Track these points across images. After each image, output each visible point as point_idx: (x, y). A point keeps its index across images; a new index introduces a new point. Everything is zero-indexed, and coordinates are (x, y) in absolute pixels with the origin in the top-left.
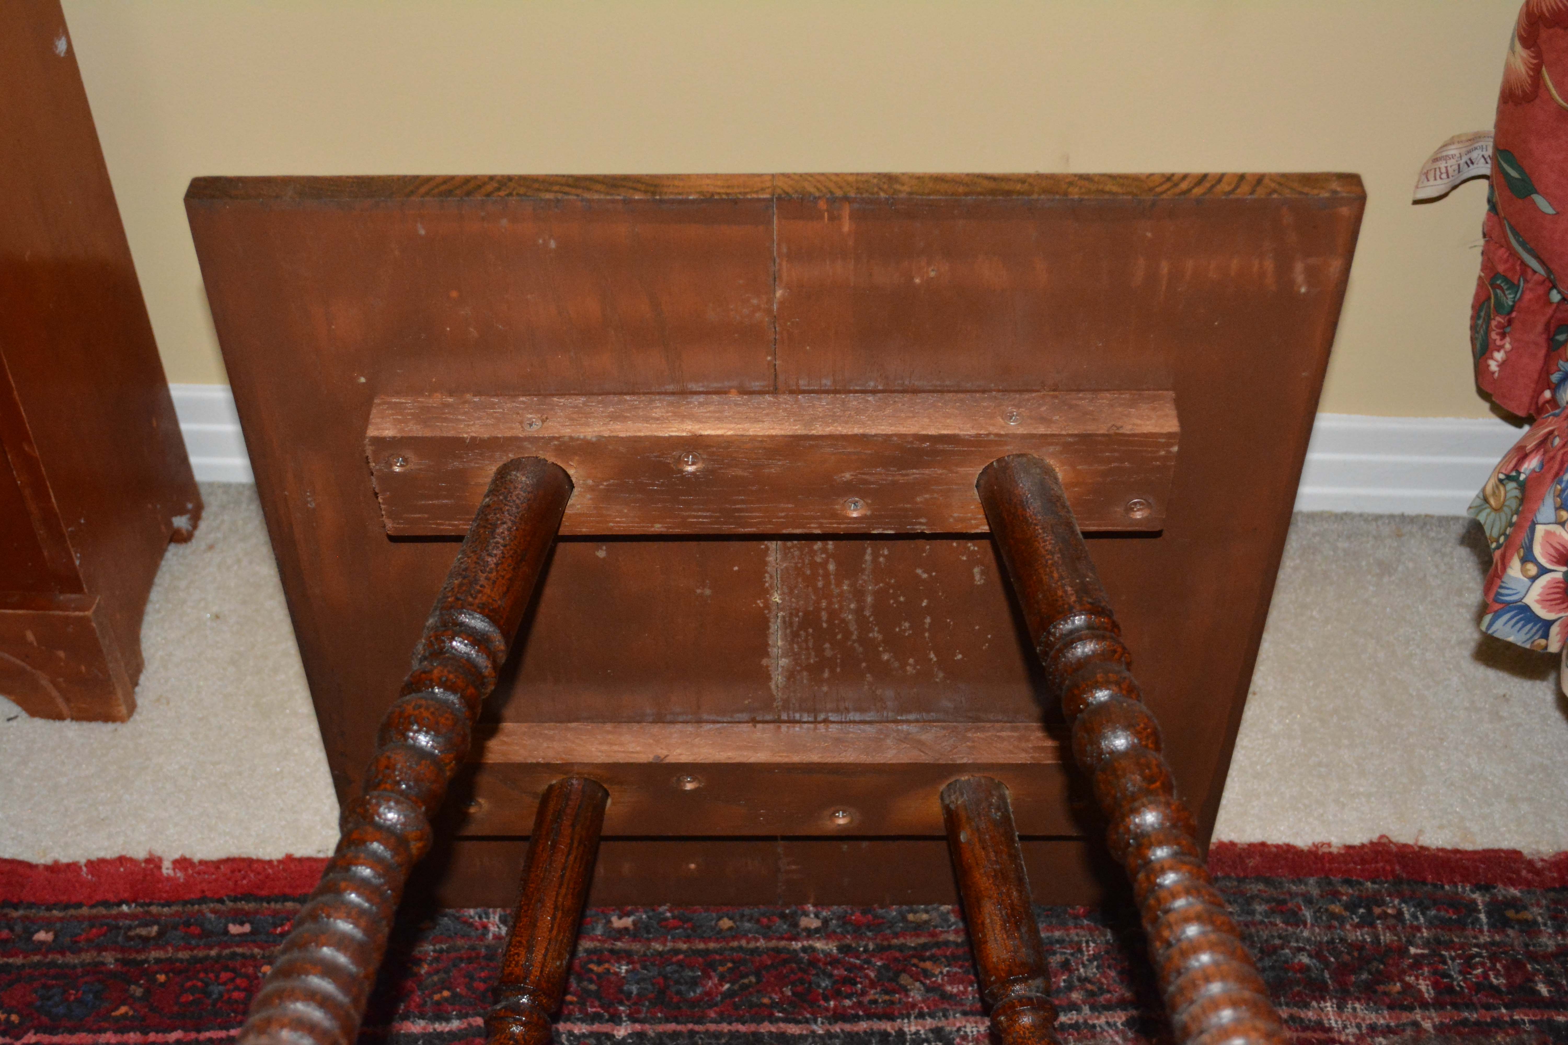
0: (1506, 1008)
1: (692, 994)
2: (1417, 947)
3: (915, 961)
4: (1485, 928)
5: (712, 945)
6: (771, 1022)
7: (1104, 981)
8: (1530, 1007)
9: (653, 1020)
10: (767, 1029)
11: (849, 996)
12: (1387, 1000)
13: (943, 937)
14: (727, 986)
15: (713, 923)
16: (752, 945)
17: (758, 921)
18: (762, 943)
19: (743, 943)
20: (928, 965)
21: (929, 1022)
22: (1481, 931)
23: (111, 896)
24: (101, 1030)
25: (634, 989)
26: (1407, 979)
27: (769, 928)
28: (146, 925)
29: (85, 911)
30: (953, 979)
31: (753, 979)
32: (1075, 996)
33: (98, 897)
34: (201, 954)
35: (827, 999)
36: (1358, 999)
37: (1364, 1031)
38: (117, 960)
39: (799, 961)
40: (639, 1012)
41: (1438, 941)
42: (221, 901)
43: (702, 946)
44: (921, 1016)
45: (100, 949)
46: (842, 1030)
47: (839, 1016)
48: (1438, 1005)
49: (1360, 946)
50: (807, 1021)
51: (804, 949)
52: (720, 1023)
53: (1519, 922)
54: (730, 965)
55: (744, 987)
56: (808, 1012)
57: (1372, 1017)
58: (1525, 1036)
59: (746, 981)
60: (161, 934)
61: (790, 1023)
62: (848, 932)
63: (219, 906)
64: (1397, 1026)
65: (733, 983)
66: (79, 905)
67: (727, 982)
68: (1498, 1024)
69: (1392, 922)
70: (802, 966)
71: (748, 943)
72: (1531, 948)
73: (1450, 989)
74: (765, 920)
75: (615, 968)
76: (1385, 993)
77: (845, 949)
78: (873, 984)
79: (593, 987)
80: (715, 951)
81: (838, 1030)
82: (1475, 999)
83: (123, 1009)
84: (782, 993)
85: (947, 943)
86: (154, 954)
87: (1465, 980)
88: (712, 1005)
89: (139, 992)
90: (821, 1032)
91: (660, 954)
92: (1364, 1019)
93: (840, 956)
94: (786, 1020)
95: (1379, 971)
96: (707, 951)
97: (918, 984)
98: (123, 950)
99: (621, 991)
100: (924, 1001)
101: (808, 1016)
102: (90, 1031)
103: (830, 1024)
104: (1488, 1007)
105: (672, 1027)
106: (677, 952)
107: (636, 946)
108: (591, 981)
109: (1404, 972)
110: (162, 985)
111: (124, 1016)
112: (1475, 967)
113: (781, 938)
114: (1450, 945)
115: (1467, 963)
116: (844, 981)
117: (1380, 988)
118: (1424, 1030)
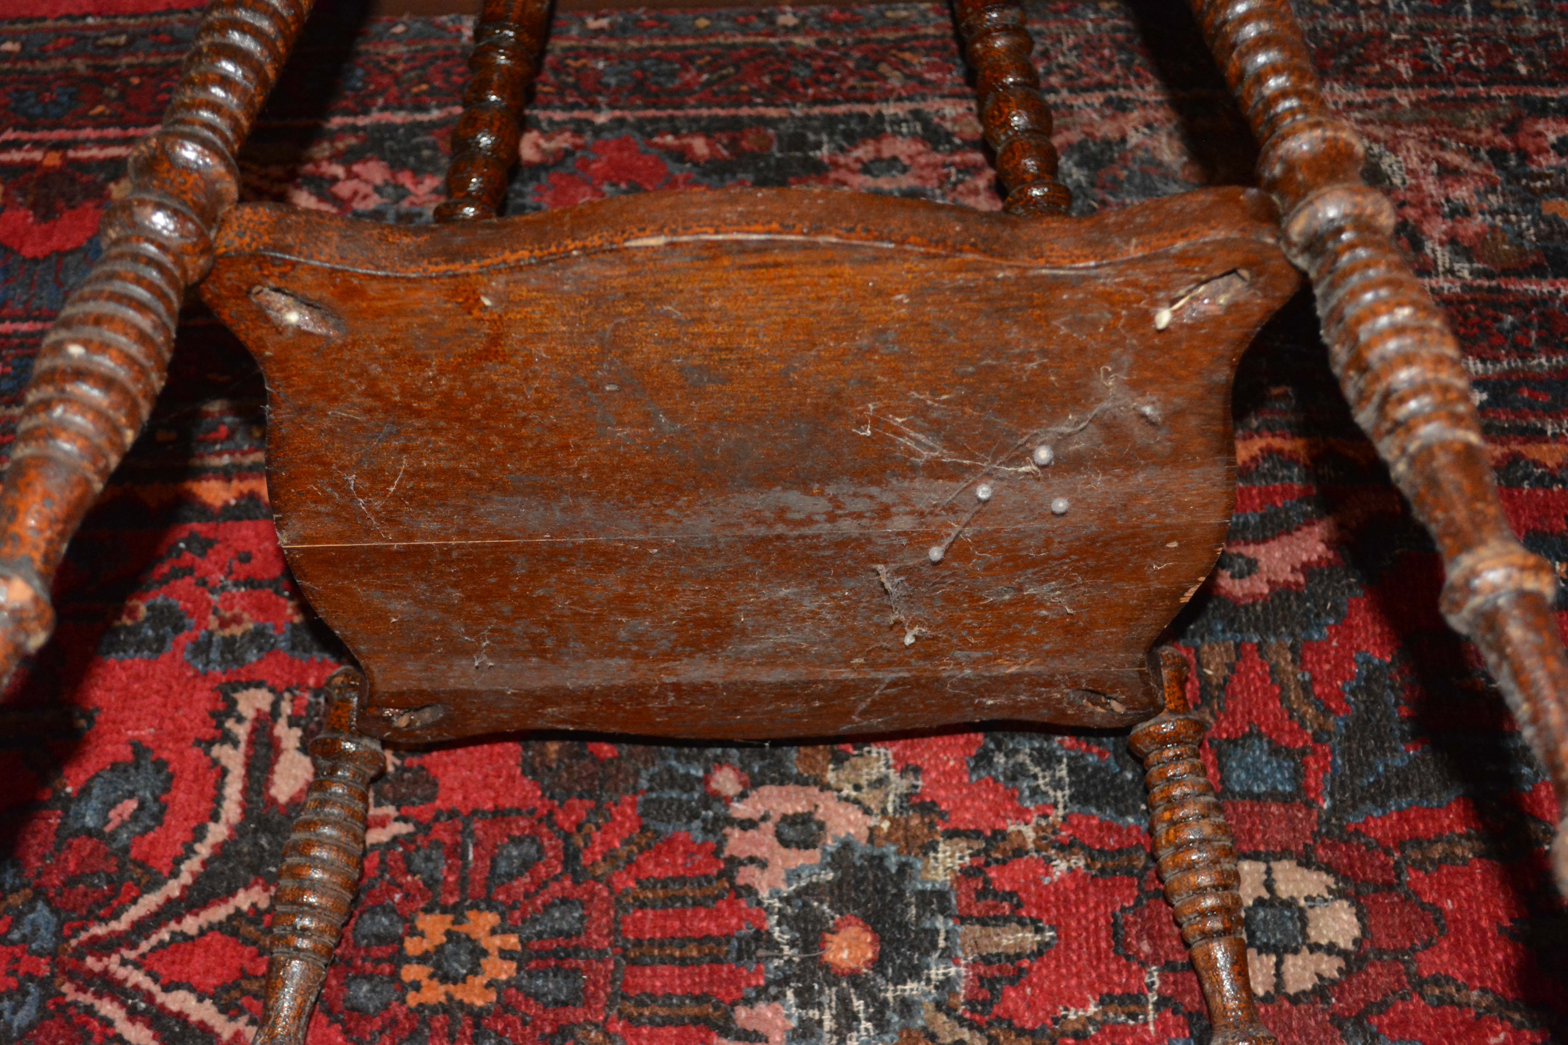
0: (1484, 84)
1: (671, 84)
2: (1400, 33)
3: (894, 52)
4: (1470, 17)
5: (690, 42)
6: (750, 107)
7: (1083, 66)
8: (1508, 84)
9: (633, 107)
10: (746, 113)
11: (828, 84)
12: (1365, 80)
13: (922, 31)
14: (705, 77)
15: (690, 22)
16: (730, 41)
17: (735, 20)
18: (739, 39)
19: (721, 39)
20: (907, 55)
21: (910, 105)
22: (1465, 20)
23: (75, 11)
24: (79, 127)
25: (613, 81)
26: (1387, 61)
27: (746, 25)
28: (114, 35)
29: (49, 23)
30: (932, 67)
31: (731, 70)
32: (1054, 80)
33: (62, 11)
34: (173, 58)
35: (805, 86)
36: (1337, 80)
37: (1341, 107)
38: (88, 66)
39: (777, 54)
40: (617, 100)
41: (1421, 28)
42: (187, 11)
43: (678, 42)
44: (900, 99)
45: (70, 57)
46: (821, 113)
47: (817, 100)
48: (1416, 83)
49: (1342, 34)
50: (786, 105)
51: (782, 44)
52: (699, 108)
53: (1503, 10)
54: (708, 58)
55: (722, 78)
56: (787, 97)
57: (1350, 95)
58: (1500, 110)
59: (724, 72)
60: (130, 42)
61: (768, 107)
62: (826, 28)
63: (186, 16)
64: (1374, 102)
65: (711, 72)
66: (43, 19)
67: (706, 73)
68: (1474, 99)
69: (1374, 11)
70: (781, 57)
71: (726, 39)
72: (1514, 33)
73: (1430, 70)
74: (741, 19)
75: (592, 64)
76: (1364, 74)
77: (823, 43)
78: (852, 73)
79: (571, 80)
80: (692, 47)
81: (817, 113)
82: (1453, 78)
83: (100, 109)
84: (761, 81)
85: (926, 36)
86: (125, 60)
87: (1445, 61)
88: (691, 93)
89: (114, 93)
90: (800, 114)
91: (638, 50)
92: (1340, 97)
93: (819, 49)
94: (766, 105)
95: (1359, 55)
96: (685, 47)
97: (897, 73)
98: (92, 57)
99: (600, 83)
100: (903, 87)
101: (787, 100)
102: (68, 127)
103: (809, 107)
104: (1465, 85)
105: (651, 113)
106: (653, 48)
107: (613, 44)
108: (569, 74)
109: (1385, 56)
110: (137, 86)
111: (101, 114)
112: (1456, 50)
113: (758, 34)
114: (1432, 31)
115: (1449, 46)
116: (823, 70)
117: (1359, 69)
118: (1401, 106)
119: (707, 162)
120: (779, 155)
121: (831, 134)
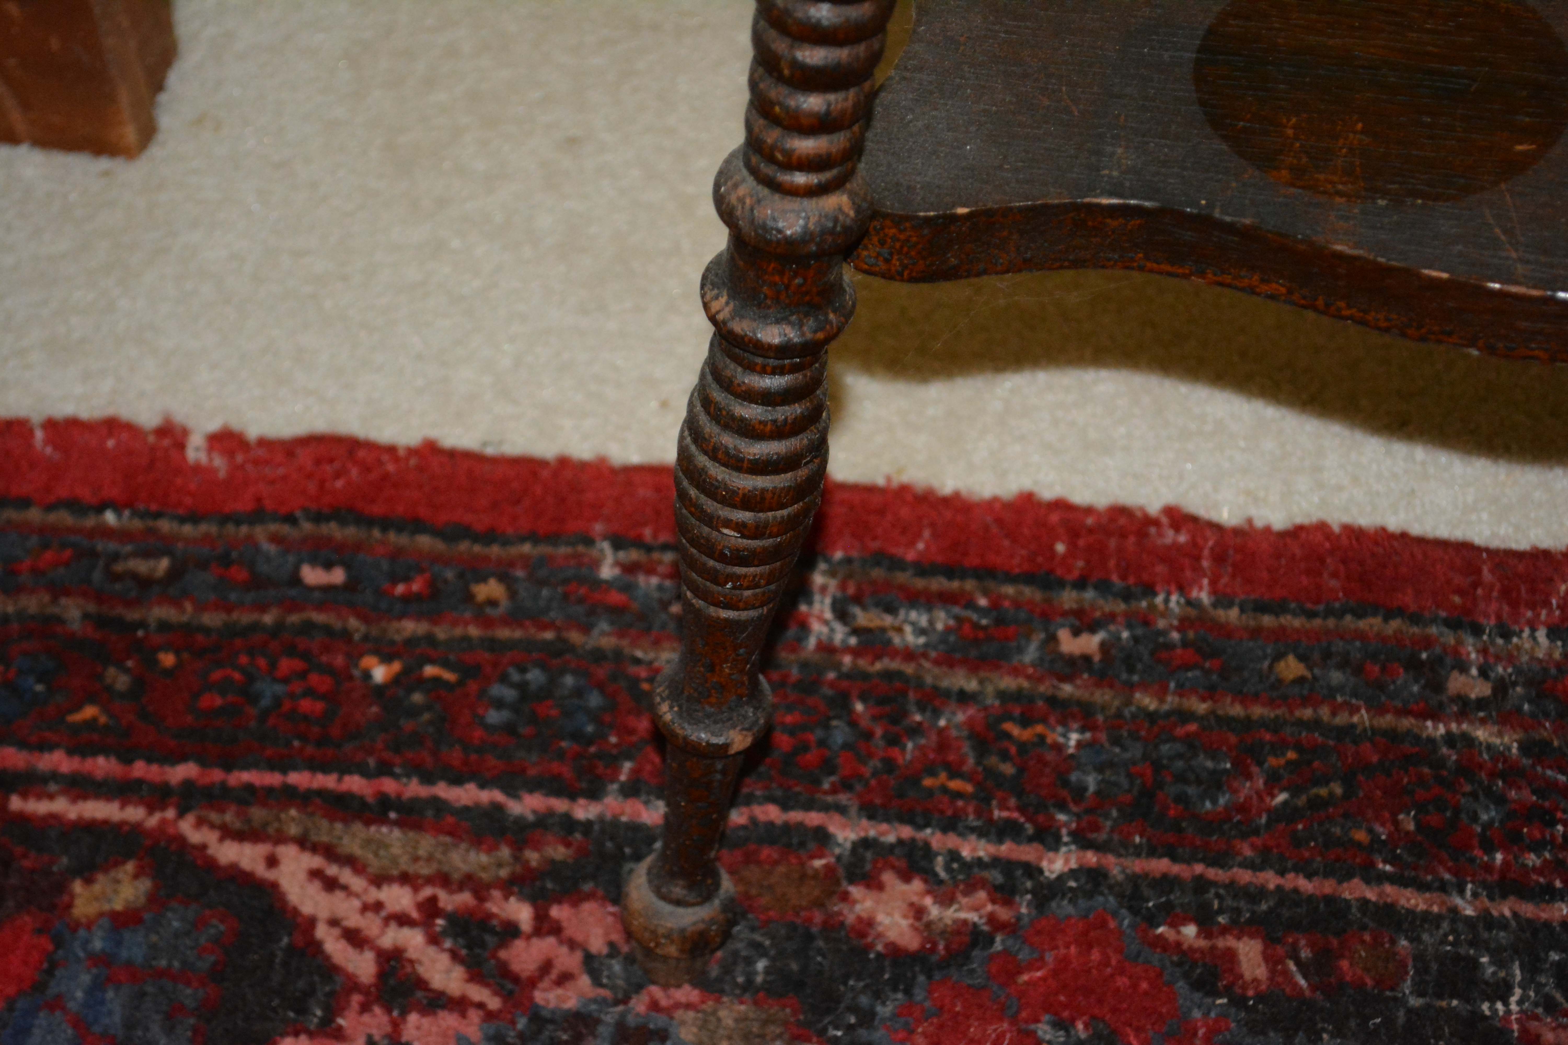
1: (1208, 805)
5: (1258, 711)
6: (1368, 881)
9: (1124, 848)
10: (1357, 894)
11: (1537, 847)
14: (1282, 797)
15: (1266, 664)
16: (1341, 719)
17: (1359, 670)
18: (1363, 717)
19: (1324, 712)
23: (85, 493)
24: (44, 746)
25: (1091, 781)
27: (1381, 687)
28: (147, 554)
29: (34, 515)
31: (1338, 789)
33: (62, 491)
34: (246, 618)
35: (1489, 847)
38: (86, 616)
39: (1439, 764)
40: (1096, 827)
42: (291, 519)
43: (1237, 710)
45: (58, 591)
46: (1515, 915)
50: (1443, 888)
51: (1450, 739)
52: (1261, 869)
54: (1291, 755)
55: (1316, 804)
56: (1449, 870)
59: (1323, 792)
60: (175, 574)
61: (1406, 886)
62: (1547, 715)
63: (286, 528)
65: (1295, 790)
66: (24, 503)
67: (1282, 790)
70: (1445, 773)
71: (1334, 714)
74: (1373, 672)
75: (1055, 736)
77: (1537, 749)
79: (1008, 769)
80: (1263, 723)
81: (1507, 913)
83: (89, 712)
84: (1396, 823)
86: (160, 612)
88: (1248, 831)
89: (122, 681)
90: (1469, 912)
91: (1152, 717)
93: (1526, 762)
94: (1400, 880)
96: (1247, 723)
98: (99, 597)
99: (1066, 783)
101: (1447, 876)
102: (23, 744)
103: (1491, 898)
105: (1161, 865)
106: (1185, 716)
107: (1102, 696)
108: (1005, 756)
110: (168, 673)
111: (91, 724)
113: (1404, 712)
116: (1529, 814)
119: (1260, 997)
120: (1415, 1002)
121: (1532, 969)
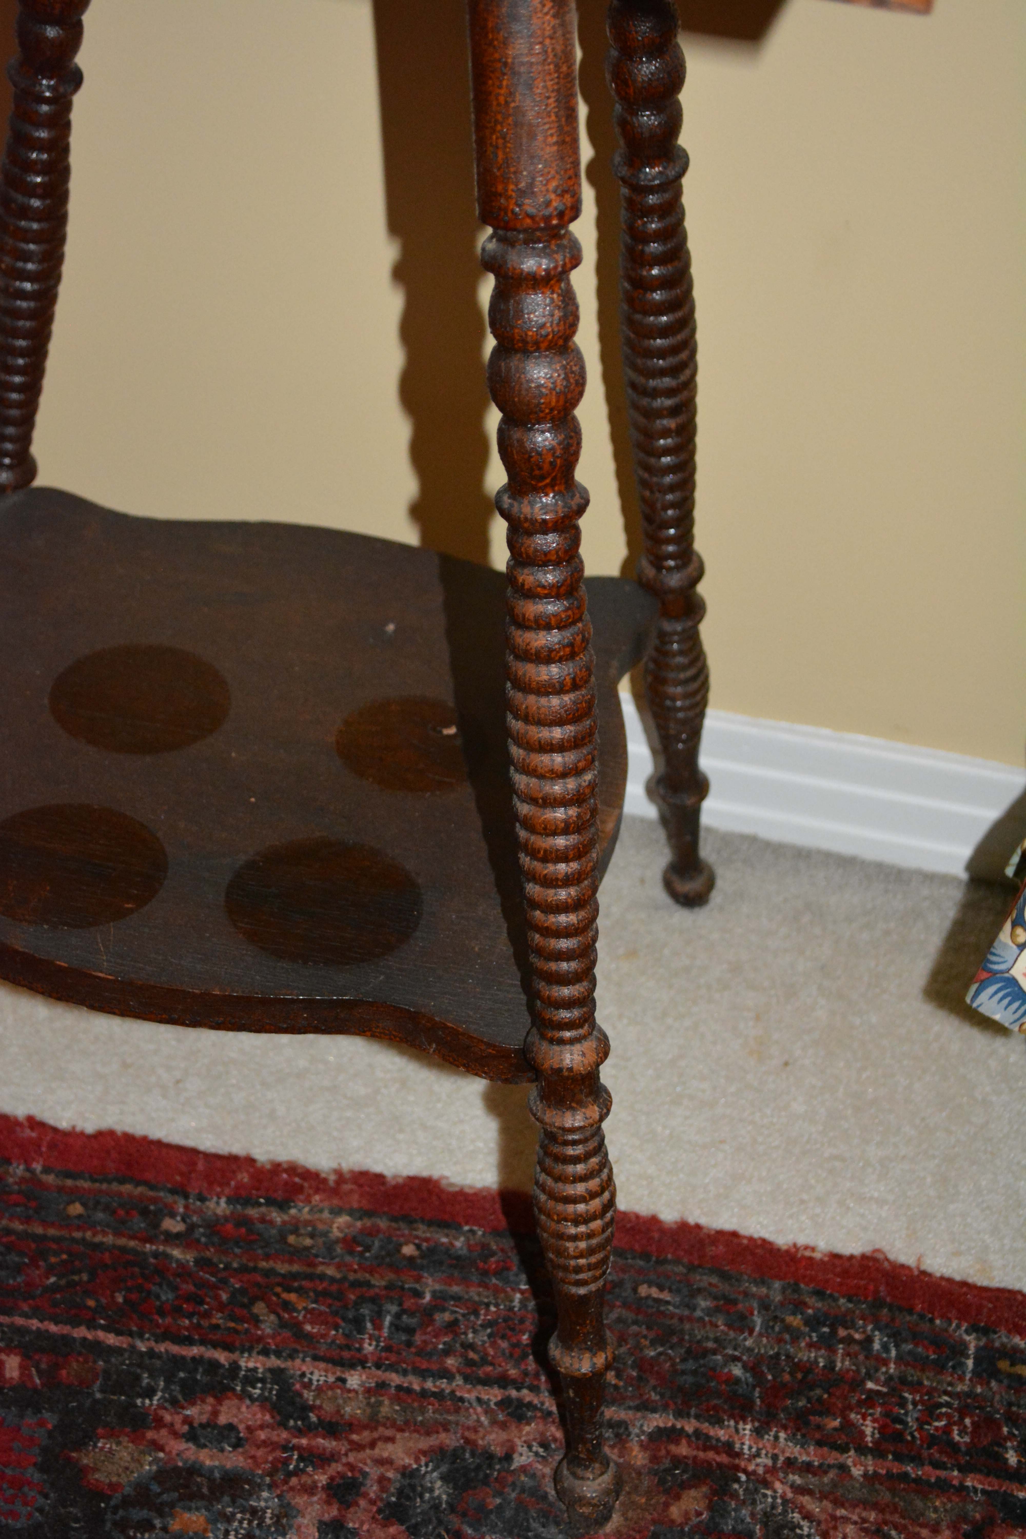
0: (960, 1471)
1: (11, 1282)
2: (877, 1382)
3: (278, 1289)
4: (968, 1376)
5: (52, 1232)
6: (88, 1328)
7: (491, 1352)
8: (988, 1475)
10: (81, 1335)
11: (190, 1316)
12: (817, 1436)
13: (320, 1269)
14: (53, 1279)
15: (62, 1206)
16: (98, 1239)
17: (113, 1213)
18: (109, 1239)
19: (88, 1234)
20: (293, 1297)
21: (274, 1362)
22: (961, 1379)
26: (853, 1416)
27: (123, 1222)
30: (315, 1317)
31: (85, 1277)
32: (451, 1362)
35: (163, 1314)
36: (785, 1428)
37: (779, 1464)
39: (145, 1267)
41: (903, 1381)
43: (39, 1230)
44: (265, 1352)
46: (167, 1351)
47: (167, 1335)
48: (878, 1452)
49: (807, 1368)
50: (131, 1334)
51: (156, 1255)
52: (30, 1318)
53: (1010, 1376)
54: (64, 1257)
55: (72, 1285)
56: (137, 1326)
57: (794, 1451)
58: (970, 1507)
59: (76, 1278)
61: (110, 1332)
62: (213, 1244)
64: (821, 1465)
65: (60, 1277)
67: (55, 1275)
68: (943, 1486)
69: (856, 1348)
70: (147, 1272)
71: (94, 1235)
72: (1014, 1409)
73: (898, 1436)
74: (122, 1215)
76: (819, 1427)
77: (203, 1263)
78: (221, 1307)
80: (53, 1238)
81: (163, 1350)
82: (925, 1453)
84: (113, 1297)
85: (322, 1277)
87: (920, 1429)
88: (29, 1296)
90: (144, 1349)
92: (783, 1452)
93: (194, 1269)
94: (107, 1329)
95: (820, 1400)
96: (44, 1238)
97: (272, 1317)
100: (273, 1337)
101: (135, 1329)
103: (156, 1342)
104: (937, 1465)
109: (850, 1408)
112: (939, 1418)
113: (132, 1237)
114: (917, 1386)
115: (931, 1411)
116: (189, 1298)
117: (815, 1419)
118: (851, 1477)
119: (13, 1389)
120: (98, 1396)
121: (168, 1382)
